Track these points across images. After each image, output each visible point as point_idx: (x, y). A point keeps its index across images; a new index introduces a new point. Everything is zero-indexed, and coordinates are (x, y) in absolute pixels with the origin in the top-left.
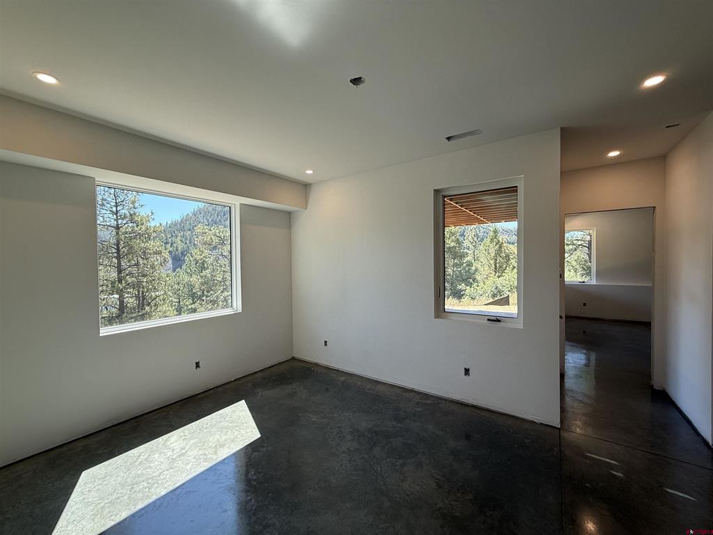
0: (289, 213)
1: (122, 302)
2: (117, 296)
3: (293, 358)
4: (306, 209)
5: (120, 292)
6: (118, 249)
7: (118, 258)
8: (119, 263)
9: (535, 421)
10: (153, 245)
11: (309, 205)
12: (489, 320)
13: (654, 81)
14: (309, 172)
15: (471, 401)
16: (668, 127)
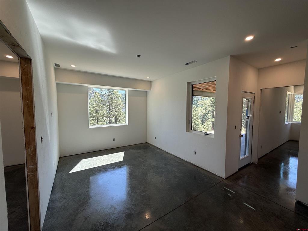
0: (146, 92)
1: (110, 121)
2: (109, 119)
3: (147, 142)
4: (151, 90)
5: (110, 117)
6: (109, 103)
7: (109, 105)
8: (109, 107)
9: (217, 175)
10: (119, 101)
11: (152, 89)
12: (204, 134)
13: (249, 38)
14: (148, 78)
15: (196, 164)
16: (291, 48)
